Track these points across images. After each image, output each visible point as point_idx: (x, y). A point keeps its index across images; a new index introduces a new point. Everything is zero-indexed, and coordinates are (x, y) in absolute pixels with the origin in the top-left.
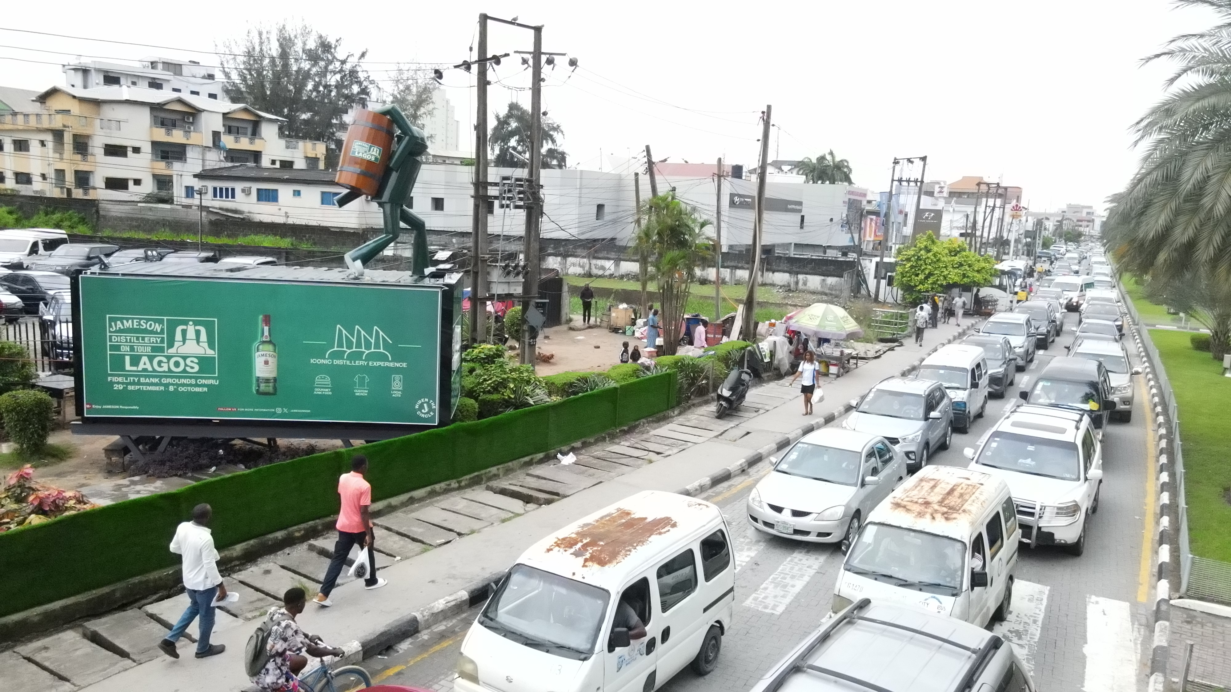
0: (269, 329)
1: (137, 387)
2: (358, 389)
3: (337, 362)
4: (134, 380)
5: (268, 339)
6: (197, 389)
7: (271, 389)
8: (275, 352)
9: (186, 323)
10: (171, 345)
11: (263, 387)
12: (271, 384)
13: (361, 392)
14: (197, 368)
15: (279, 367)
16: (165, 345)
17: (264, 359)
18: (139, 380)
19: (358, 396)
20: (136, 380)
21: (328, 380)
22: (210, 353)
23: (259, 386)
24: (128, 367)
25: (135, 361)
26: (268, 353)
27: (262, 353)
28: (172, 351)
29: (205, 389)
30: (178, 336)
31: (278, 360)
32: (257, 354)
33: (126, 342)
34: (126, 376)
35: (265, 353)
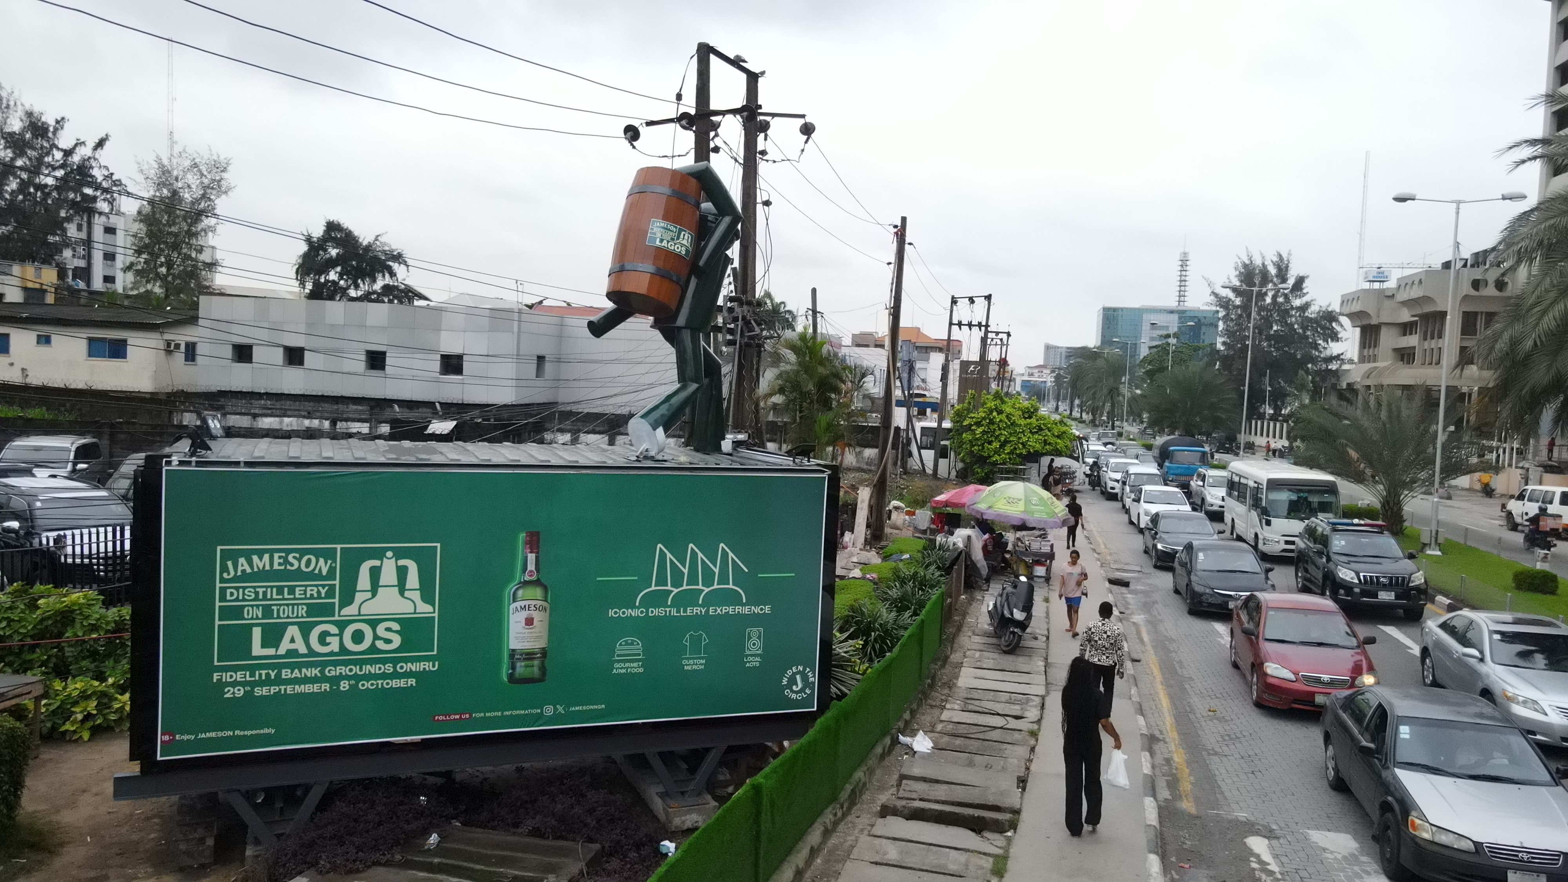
0: (537, 558)
1: (274, 689)
2: (688, 659)
3: (655, 612)
4: (268, 675)
5: (534, 578)
6: (395, 683)
7: (536, 671)
8: (546, 600)
9: (380, 554)
10: (347, 599)
11: (521, 669)
12: (536, 663)
13: (694, 664)
14: (397, 641)
15: (553, 628)
16: (336, 601)
17: (524, 614)
18: (278, 675)
19: (688, 670)
20: (273, 675)
21: (638, 647)
22: (424, 609)
23: (513, 667)
24: (257, 649)
25: (272, 636)
26: (533, 603)
27: (523, 603)
28: (350, 611)
29: (412, 682)
30: (364, 581)
31: (550, 615)
32: (513, 606)
33: (256, 599)
34: (252, 669)
35: (527, 603)
